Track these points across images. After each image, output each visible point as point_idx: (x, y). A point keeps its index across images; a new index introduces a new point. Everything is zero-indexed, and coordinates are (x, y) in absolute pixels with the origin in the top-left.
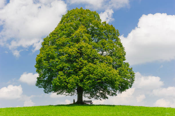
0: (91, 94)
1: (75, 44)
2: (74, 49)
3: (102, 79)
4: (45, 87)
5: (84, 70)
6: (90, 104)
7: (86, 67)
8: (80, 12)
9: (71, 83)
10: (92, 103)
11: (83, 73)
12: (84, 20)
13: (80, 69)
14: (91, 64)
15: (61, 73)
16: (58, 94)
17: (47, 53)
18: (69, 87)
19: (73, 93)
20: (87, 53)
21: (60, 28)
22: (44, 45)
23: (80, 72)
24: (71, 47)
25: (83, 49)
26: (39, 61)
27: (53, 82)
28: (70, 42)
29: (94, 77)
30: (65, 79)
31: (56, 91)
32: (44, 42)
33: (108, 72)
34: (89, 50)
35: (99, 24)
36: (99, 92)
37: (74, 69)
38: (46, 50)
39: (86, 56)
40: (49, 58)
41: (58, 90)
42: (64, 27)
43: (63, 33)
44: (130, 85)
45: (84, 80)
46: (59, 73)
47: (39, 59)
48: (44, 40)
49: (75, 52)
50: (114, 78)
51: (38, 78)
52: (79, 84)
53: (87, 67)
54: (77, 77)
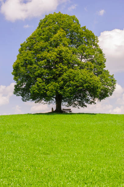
0: (69, 103)
1: (54, 49)
2: (53, 54)
3: (84, 86)
4: (23, 95)
5: (64, 76)
6: (69, 112)
7: (66, 73)
8: (59, 16)
9: (50, 90)
10: (71, 111)
11: (63, 79)
12: (63, 24)
13: (60, 75)
14: (71, 70)
15: (39, 79)
16: (36, 102)
17: (24, 58)
18: (48, 94)
19: (51, 102)
20: (67, 58)
21: (38, 33)
22: (22, 51)
23: (60, 79)
24: (50, 52)
25: (63, 53)
26: (16, 67)
27: (31, 90)
28: (48, 47)
29: (75, 83)
30: (44, 86)
31: (35, 100)
32: (21, 48)
33: (90, 78)
34: (69, 55)
35: (79, 28)
36: (77, 100)
37: (53, 75)
38: (24, 55)
39: (66, 62)
40: (26, 63)
41: (36, 99)
42: (42, 32)
43: (41, 38)
44: (110, 93)
45: (65, 87)
46: (37, 79)
47: (16, 65)
48: (21, 46)
49: (54, 57)
50: (96, 85)
51: (15, 86)
52: (59, 92)
53: (68, 73)
54: (57, 84)
